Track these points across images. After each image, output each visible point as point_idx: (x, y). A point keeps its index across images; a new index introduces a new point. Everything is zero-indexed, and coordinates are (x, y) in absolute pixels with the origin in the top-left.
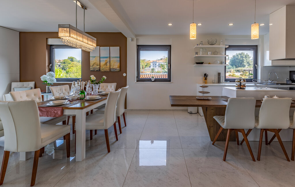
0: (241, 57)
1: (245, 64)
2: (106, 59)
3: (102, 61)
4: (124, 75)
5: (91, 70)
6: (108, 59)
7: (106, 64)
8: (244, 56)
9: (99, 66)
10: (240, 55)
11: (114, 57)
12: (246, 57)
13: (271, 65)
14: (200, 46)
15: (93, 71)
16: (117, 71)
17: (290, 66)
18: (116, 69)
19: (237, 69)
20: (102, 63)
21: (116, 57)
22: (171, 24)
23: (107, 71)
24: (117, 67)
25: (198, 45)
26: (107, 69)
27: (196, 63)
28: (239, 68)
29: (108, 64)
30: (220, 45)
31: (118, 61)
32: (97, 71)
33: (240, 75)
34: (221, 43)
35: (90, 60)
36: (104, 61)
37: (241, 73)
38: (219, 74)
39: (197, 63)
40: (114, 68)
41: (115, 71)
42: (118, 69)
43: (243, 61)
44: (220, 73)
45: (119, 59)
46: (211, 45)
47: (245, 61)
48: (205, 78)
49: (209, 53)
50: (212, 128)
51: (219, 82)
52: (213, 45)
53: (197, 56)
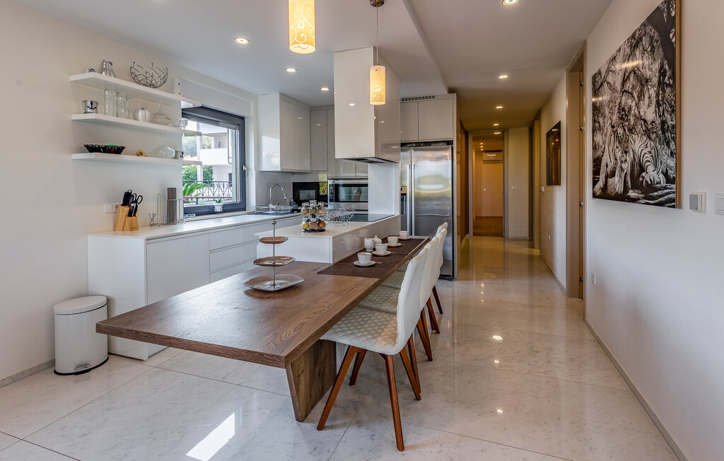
13: (279, 170)
14: (104, 77)
17: (293, 173)
25: (92, 70)
27: (87, 147)
30: (172, 93)
34: (178, 89)
38: (172, 193)
39: (92, 149)
44: (175, 189)
46: (144, 85)
48: (127, 209)
49: (141, 113)
50: (302, 377)
51: (171, 219)
52: (155, 87)
53: (92, 116)
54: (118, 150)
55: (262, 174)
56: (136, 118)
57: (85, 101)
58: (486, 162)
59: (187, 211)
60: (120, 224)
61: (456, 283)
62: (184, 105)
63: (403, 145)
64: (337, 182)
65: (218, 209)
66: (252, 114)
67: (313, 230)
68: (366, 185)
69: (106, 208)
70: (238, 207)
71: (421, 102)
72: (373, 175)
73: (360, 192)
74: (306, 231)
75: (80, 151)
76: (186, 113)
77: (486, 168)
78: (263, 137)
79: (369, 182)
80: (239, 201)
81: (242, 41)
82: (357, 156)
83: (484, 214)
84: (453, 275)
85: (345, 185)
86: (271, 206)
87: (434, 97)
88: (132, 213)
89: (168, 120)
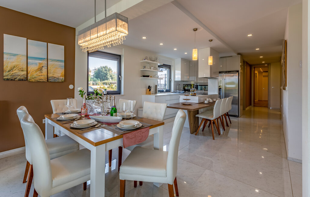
0: (105, 70)
1: (108, 77)
2: (40, 62)
3: (32, 64)
4: (71, 87)
5: (4, 78)
6: (45, 62)
7: (40, 69)
8: (108, 70)
9: (25, 73)
10: (104, 68)
11: (55, 60)
12: (109, 70)
13: (180, 80)
14: (146, 61)
15: (12, 80)
16: (60, 81)
18: (58, 79)
19: (104, 82)
20: (32, 68)
21: (58, 61)
22: (145, 38)
23: (42, 81)
24: (60, 75)
25: (144, 59)
26: (42, 77)
28: (106, 81)
29: (44, 70)
31: (62, 67)
32: (19, 80)
33: (107, 87)
34: (158, 61)
35: (5, 60)
36: (36, 64)
37: (108, 86)
38: (156, 86)
39: (144, 76)
40: (54, 76)
41: (57, 81)
42: (61, 78)
43: (106, 74)
45: (63, 64)
47: (108, 75)
48: (149, 89)
49: (152, 68)
50: (192, 124)
51: (156, 93)
52: (154, 61)
53: (144, 69)
54: (148, 76)
55: (175, 81)
56: (151, 69)
57: (143, 66)
58: (264, 76)
59: (159, 91)
60: (147, 93)
61: (239, 118)
62: (159, 64)
63: (220, 72)
64: (197, 84)
65: (165, 91)
66: (173, 64)
67: (193, 95)
68: (207, 85)
69: (145, 89)
70: (168, 91)
71: (227, 58)
72: (210, 82)
73: (205, 87)
74: (191, 95)
75: (142, 77)
76: (159, 66)
77: (264, 79)
78: (176, 71)
79: (208, 84)
80: (169, 89)
81: (175, 49)
82: (204, 77)
83: (263, 99)
84: (238, 116)
85: (200, 85)
86: (177, 91)
87: (232, 56)
88: (150, 91)
89: (156, 69)
